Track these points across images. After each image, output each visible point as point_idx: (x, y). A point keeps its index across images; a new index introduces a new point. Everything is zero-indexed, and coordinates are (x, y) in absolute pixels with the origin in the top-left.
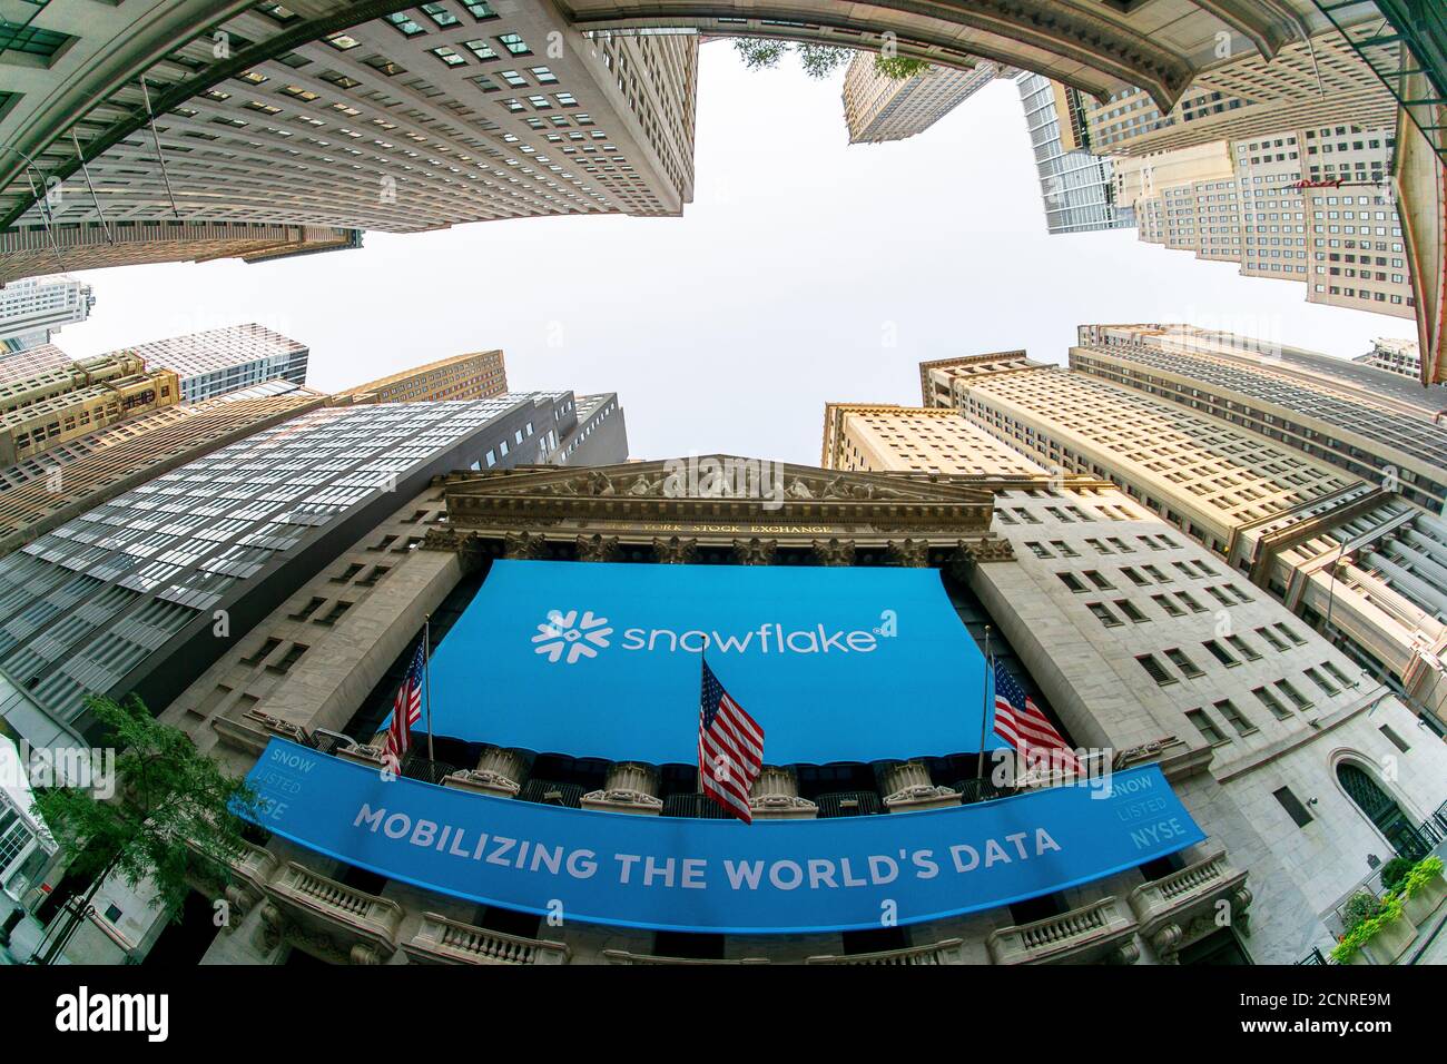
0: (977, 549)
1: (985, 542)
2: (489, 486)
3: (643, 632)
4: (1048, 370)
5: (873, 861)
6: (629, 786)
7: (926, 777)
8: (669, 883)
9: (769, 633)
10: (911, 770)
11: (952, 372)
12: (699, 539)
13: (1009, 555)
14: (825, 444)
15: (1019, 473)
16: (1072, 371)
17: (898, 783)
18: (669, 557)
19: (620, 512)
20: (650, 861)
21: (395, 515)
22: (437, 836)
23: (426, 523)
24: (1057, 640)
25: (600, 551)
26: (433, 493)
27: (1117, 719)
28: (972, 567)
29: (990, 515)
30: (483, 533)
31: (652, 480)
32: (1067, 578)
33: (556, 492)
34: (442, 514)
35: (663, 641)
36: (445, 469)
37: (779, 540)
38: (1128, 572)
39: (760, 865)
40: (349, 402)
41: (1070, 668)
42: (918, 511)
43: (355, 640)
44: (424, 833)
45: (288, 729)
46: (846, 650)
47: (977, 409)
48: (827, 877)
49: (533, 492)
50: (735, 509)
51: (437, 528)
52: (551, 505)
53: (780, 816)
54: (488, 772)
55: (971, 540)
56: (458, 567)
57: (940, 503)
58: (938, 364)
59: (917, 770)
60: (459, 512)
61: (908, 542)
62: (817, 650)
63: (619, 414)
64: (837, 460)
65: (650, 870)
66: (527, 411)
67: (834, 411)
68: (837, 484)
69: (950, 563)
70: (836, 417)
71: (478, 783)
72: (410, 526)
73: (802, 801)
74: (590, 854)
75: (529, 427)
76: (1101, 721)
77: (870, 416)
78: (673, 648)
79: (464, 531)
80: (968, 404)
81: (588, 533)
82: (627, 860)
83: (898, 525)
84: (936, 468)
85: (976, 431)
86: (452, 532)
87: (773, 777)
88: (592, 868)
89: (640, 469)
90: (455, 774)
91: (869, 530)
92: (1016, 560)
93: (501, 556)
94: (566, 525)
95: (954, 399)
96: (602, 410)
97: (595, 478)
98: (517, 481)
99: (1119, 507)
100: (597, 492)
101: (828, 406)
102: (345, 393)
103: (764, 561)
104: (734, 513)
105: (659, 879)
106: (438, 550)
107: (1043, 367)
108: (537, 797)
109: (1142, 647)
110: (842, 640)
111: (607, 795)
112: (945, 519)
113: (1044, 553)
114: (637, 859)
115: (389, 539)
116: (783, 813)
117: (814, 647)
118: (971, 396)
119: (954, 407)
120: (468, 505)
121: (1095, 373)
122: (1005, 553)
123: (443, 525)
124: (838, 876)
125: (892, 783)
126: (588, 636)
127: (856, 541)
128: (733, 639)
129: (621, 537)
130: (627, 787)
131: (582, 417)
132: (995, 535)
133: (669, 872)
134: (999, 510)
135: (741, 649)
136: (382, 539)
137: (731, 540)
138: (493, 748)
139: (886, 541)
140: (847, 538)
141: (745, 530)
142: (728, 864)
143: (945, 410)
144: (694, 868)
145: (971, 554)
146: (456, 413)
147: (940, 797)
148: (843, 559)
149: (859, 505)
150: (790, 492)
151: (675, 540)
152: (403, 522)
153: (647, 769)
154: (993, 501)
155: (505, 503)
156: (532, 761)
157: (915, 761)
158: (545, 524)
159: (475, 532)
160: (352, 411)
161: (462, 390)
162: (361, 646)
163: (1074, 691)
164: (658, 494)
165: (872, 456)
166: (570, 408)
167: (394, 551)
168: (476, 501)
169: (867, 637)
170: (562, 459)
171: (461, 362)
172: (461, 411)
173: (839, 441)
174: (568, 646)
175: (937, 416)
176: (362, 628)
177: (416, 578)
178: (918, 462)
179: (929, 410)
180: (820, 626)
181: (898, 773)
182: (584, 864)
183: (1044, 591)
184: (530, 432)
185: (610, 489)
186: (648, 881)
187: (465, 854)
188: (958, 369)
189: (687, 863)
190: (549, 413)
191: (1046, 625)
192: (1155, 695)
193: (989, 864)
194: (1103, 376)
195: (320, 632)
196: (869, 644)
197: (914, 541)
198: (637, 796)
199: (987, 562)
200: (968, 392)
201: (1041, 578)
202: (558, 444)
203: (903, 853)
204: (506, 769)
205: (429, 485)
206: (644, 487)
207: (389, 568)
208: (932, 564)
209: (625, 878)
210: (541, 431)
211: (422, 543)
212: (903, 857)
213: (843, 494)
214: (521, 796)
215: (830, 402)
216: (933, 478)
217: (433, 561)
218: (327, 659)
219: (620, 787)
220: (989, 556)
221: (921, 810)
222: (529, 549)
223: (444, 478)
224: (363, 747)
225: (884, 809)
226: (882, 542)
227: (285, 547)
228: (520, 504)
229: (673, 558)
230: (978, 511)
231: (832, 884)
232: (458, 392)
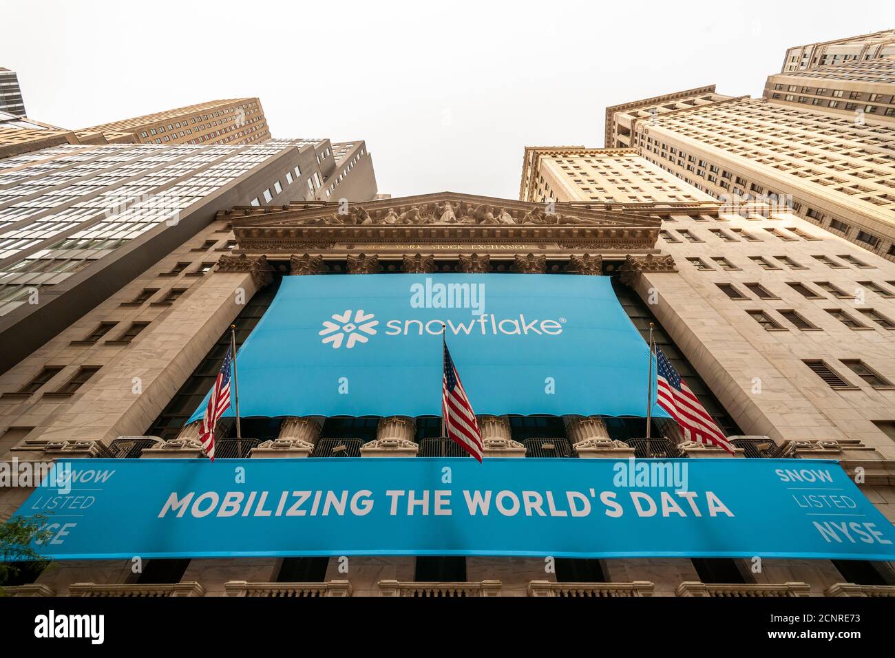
0: (642, 262)
1: (650, 257)
2: (271, 219)
3: (400, 323)
4: (736, 102)
5: (571, 495)
6: (395, 435)
7: (604, 431)
8: (426, 512)
9: (486, 321)
10: (592, 424)
11: (635, 114)
12: (435, 255)
13: (671, 268)
14: (523, 181)
15: (686, 200)
16: (766, 101)
17: (583, 433)
18: (414, 268)
19: (377, 237)
20: (412, 493)
21: (184, 245)
22: (243, 504)
23: (216, 250)
24: (715, 337)
25: (365, 265)
26: (220, 226)
27: (783, 412)
28: (637, 276)
29: (656, 236)
30: (271, 256)
31: (399, 212)
32: (728, 289)
33: (327, 223)
34: (230, 243)
35: (414, 327)
36: (227, 205)
37: (491, 255)
38: (798, 286)
39: (488, 494)
40: (99, 140)
41: (727, 360)
42: (595, 233)
43: (157, 353)
44: (230, 505)
45: (80, 447)
46: (540, 333)
47: (653, 146)
48: (537, 505)
49: (309, 223)
50: (460, 233)
51: (229, 254)
52: (324, 233)
53: (500, 454)
54: (288, 438)
55: (638, 255)
56: (252, 284)
57: (614, 226)
58: (623, 108)
59: (597, 425)
60: (247, 240)
61: (586, 256)
62: (519, 333)
63: (368, 158)
64: (532, 192)
65: (412, 502)
66: (293, 157)
67: (532, 154)
68: (533, 213)
69: (619, 272)
70: (533, 158)
71: (281, 449)
72: (201, 253)
73: (515, 443)
74: (368, 493)
75: (297, 169)
76: (764, 410)
77: (560, 157)
78: (421, 333)
79: (254, 255)
80: (646, 142)
81: (355, 253)
82: (395, 494)
83: (578, 243)
84: (612, 198)
85: (649, 166)
86: (243, 257)
87: (493, 424)
88: (369, 504)
89: (390, 204)
90: (260, 445)
91: (556, 247)
92: (677, 272)
93: (288, 273)
94: (337, 247)
95: (633, 137)
96: (354, 155)
97: (356, 212)
98: (296, 215)
99: (793, 230)
100: (359, 223)
101: (527, 150)
102: (92, 130)
103: (481, 269)
104: (459, 236)
105: (418, 509)
106: (233, 272)
107: (730, 101)
108: (327, 452)
109: (811, 352)
110: (537, 326)
111: (379, 443)
112: (617, 239)
113: (704, 266)
114: (402, 493)
115: (182, 266)
116: (502, 452)
117: (518, 331)
118: (650, 135)
119: (632, 147)
120: (255, 235)
121: (794, 100)
122: (668, 266)
123: (234, 252)
124: (545, 506)
125: (578, 433)
126: (361, 328)
127: (547, 255)
128: (461, 325)
129: (379, 255)
130: (393, 436)
131: (339, 163)
132: (659, 252)
133: (425, 503)
134: (664, 232)
135: (468, 332)
136: (174, 265)
137: (457, 255)
138: (292, 418)
139: (569, 255)
140: (540, 253)
141: (467, 248)
142: (466, 493)
143: (624, 149)
144: (443, 498)
145: (635, 267)
146: (227, 156)
147: (617, 449)
148: (537, 268)
149: (549, 229)
150: (498, 220)
151: (418, 256)
152: (193, 250)
153: (405, 420)
154: (660, 225)
155: (287, 233)
156: (322, 424)
157: (596, 417)
158: (322, 248)
159: (265, 257)
160: (108, 149)
161: (227, 135)
162: (163, 357)
163: (732, 380)
164: (404, 222)
165: (560, 189)
166: (328, 154)
167: (188, 275)
168: (262, 232)
169: (556, 325)
170: (327, 196)
171: (219, 108)
172: (232, 155)
173: (534, 178)
174: (347, 336)
175: (616, 155)
176: (164, 342)
177: (215, 295)
178: (596, 193)
179: (609, 150)
180: (521, 316)
181: (582, 426)
182: (364, 503)
183: (703, 298)
184: (298, 174)
185: (368, 220)
186: (410, 512)
187: (268, 513)
188: (641, 112)
189: (438, 493)
190: (312, 158)
191: (703, 324)
192: (827, 396)
193: (666, 514)
194: (804, 102)
195: (113, 351)
196: (556, 330)
197: (591, 255)
198: (401, 443)
199: (650, 272)
200: (647, 131)
201: (700, 286)
202: (322, 182)
203: (592, 491)
204: (302, 433)
205: (214, 218)
206: (393, 218)
207: (186, 289)
208: (605, 273)
209: (394, 512)
210: (308, 173)
211: (216, 267)
212: (593, 495)
213: (538, 220)
214: (314, 454)
215: (529, 146)
216: (609, 207)
217: (229, 280)
218: (125, 374)
219: (388, 436)
220: (653, 268)
221: (602, 457)
222: (311, 266)
223: (227, 213)
224: (171, 442)
225: (575, 454)
226: (566, 256)
227: (56, 281)
228: (299, 233)
229: (417, 269)
230: (646, 233)
231: (542, 513)
232: (224, 136)
